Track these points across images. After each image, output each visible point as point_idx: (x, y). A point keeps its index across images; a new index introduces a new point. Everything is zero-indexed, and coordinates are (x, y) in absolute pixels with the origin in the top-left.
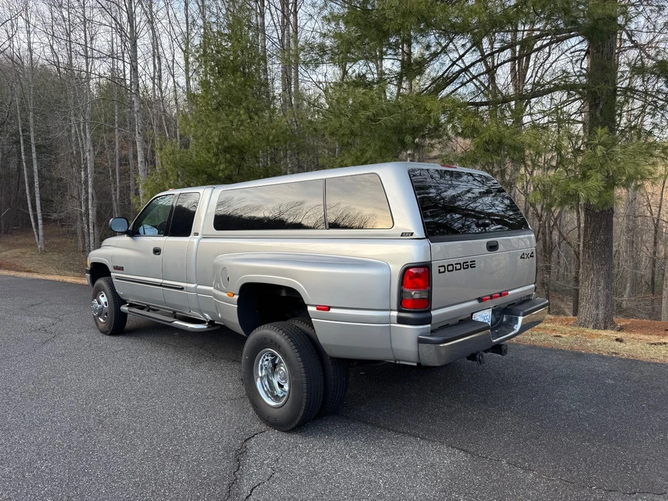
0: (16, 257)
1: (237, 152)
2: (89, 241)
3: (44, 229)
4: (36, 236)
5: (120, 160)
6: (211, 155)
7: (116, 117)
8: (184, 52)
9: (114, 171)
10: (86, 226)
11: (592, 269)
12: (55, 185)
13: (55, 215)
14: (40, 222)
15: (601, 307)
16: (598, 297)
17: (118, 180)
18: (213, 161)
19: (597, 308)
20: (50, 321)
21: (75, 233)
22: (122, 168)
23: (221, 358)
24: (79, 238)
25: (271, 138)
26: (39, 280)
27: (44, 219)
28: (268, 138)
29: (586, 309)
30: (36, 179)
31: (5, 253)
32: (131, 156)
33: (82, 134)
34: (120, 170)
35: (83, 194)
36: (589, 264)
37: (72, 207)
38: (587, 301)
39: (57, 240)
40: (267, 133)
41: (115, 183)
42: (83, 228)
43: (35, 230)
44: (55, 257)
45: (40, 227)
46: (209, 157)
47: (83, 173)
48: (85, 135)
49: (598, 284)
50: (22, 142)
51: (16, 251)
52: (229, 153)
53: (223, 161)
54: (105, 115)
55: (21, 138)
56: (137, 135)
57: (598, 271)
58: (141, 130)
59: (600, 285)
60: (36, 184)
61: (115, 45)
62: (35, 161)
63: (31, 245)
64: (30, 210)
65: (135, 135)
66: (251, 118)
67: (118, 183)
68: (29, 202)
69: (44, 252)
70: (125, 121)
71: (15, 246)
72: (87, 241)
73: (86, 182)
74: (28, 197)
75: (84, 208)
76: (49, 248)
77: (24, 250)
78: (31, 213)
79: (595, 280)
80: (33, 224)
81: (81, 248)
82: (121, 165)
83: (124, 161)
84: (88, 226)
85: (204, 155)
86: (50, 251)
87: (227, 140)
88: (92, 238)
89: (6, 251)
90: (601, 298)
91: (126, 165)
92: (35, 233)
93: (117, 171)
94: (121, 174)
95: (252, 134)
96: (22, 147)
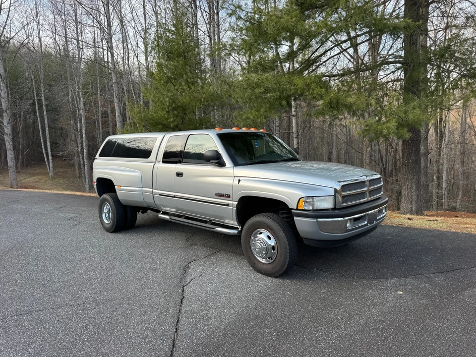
0: (36, 182)
1: (181, 109)
2: (84, 170)
3: (53, 162)
4: (48, 168)
5: (102, 114)
6: (165, 113)
7: (98, 85)
8: (144, 39)
9: (98, 121)
10: (82, 160)
11: (408, 178)
12: (58, 133)
13: (61, 153)
14: (50, 158)
15: (414, 203)
16: (412, 197)
17: (101, 128)
18: (166, 117)
19: (411, 203)
20: (75, 215)
21: (73, 165)
22: (103, 119)
23: (175, 231)
24: (77, 168)
25: (203, 100)
26: (59, 194)
27: (52, 156)
28: (201, 100)
29: (404, 205)
30: (47, 129)
31: (29, 179)
32: (109, 111)
33: (78, 98)
34: (102, 121)
35: (79, 138)
36: (406, 175)
37: (72, 147)
38: (405, 199)
39: (62, 170)
40: (200, 96)
41: (99, 130)
42: (80, 161)
43: (47, 163)
44: (61, 181)
45: (51, 161)
46: (164, 114)
47: (78, 124)
48: (80, 98)
49: (411, 188)
50: (36, 104)
51: (35, 178)
52: (176, 110)
53: (172, 116)
54: (92, 84)
55: (36, 101)
56: (115, 99)
57: (411, 180)
58: (118, 95)
59: (413, 189)
60: (47, 132)
61: (96, 35)
62: (46, 117)
63: (44, 174)
64: (44, 150)
65: (114, 98)
66: (189, 87)
67: (101, 130)
68: (43, 144)
69: (53, 178)
70: (105, 87)
71: (34, 175)
72: (82, 170)
73: (81, 130)
74: (42, 141)
75: (80, 148)
76: (56, 175)
77: (40, 177)
78: (44, 152)
79: (410, 185)
80: (46, 159)
81: (78, 175)
82: (102, 117)
83: (105, 114)
84: (83, 160)
85: (160, 112)
86: (58, 178)
87: (174, 102)
88: (86, 168)
89: (28, 178)
90: (413, 197)
91: (105, 117)
92: (47, 165)
93: (100, 122)
94: (102, 124)
95: (190, 97)
96: (37, 108)
